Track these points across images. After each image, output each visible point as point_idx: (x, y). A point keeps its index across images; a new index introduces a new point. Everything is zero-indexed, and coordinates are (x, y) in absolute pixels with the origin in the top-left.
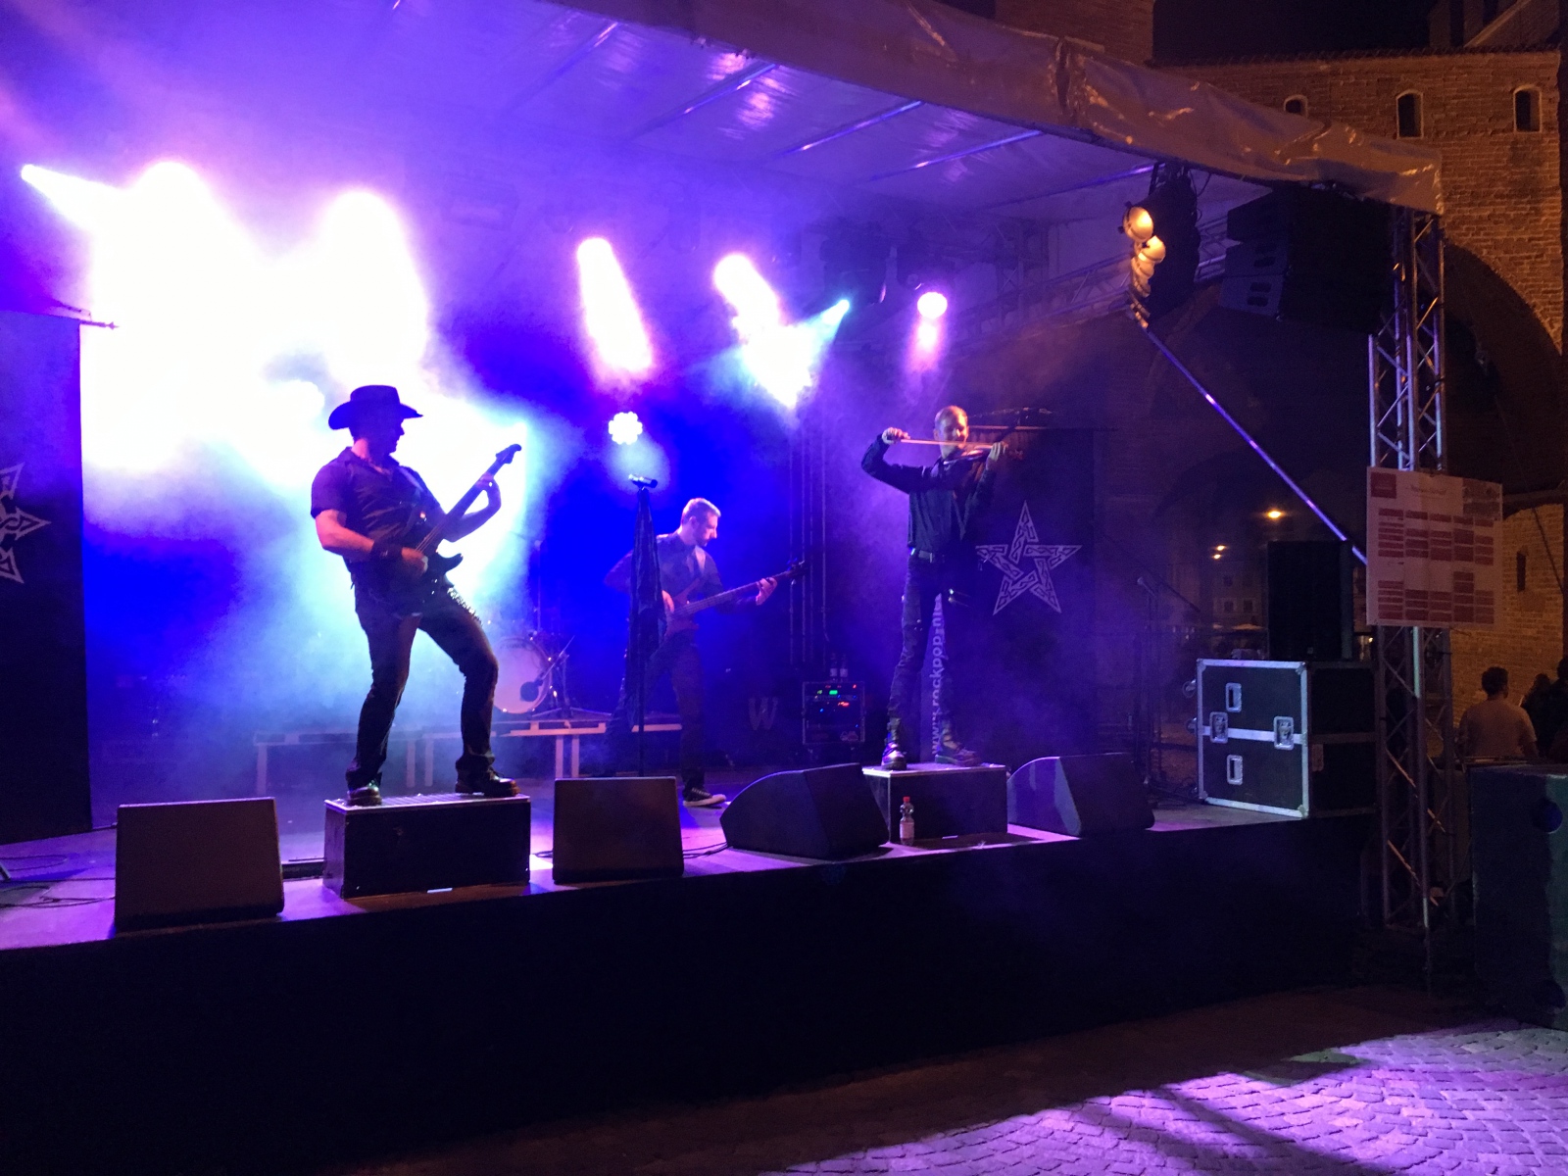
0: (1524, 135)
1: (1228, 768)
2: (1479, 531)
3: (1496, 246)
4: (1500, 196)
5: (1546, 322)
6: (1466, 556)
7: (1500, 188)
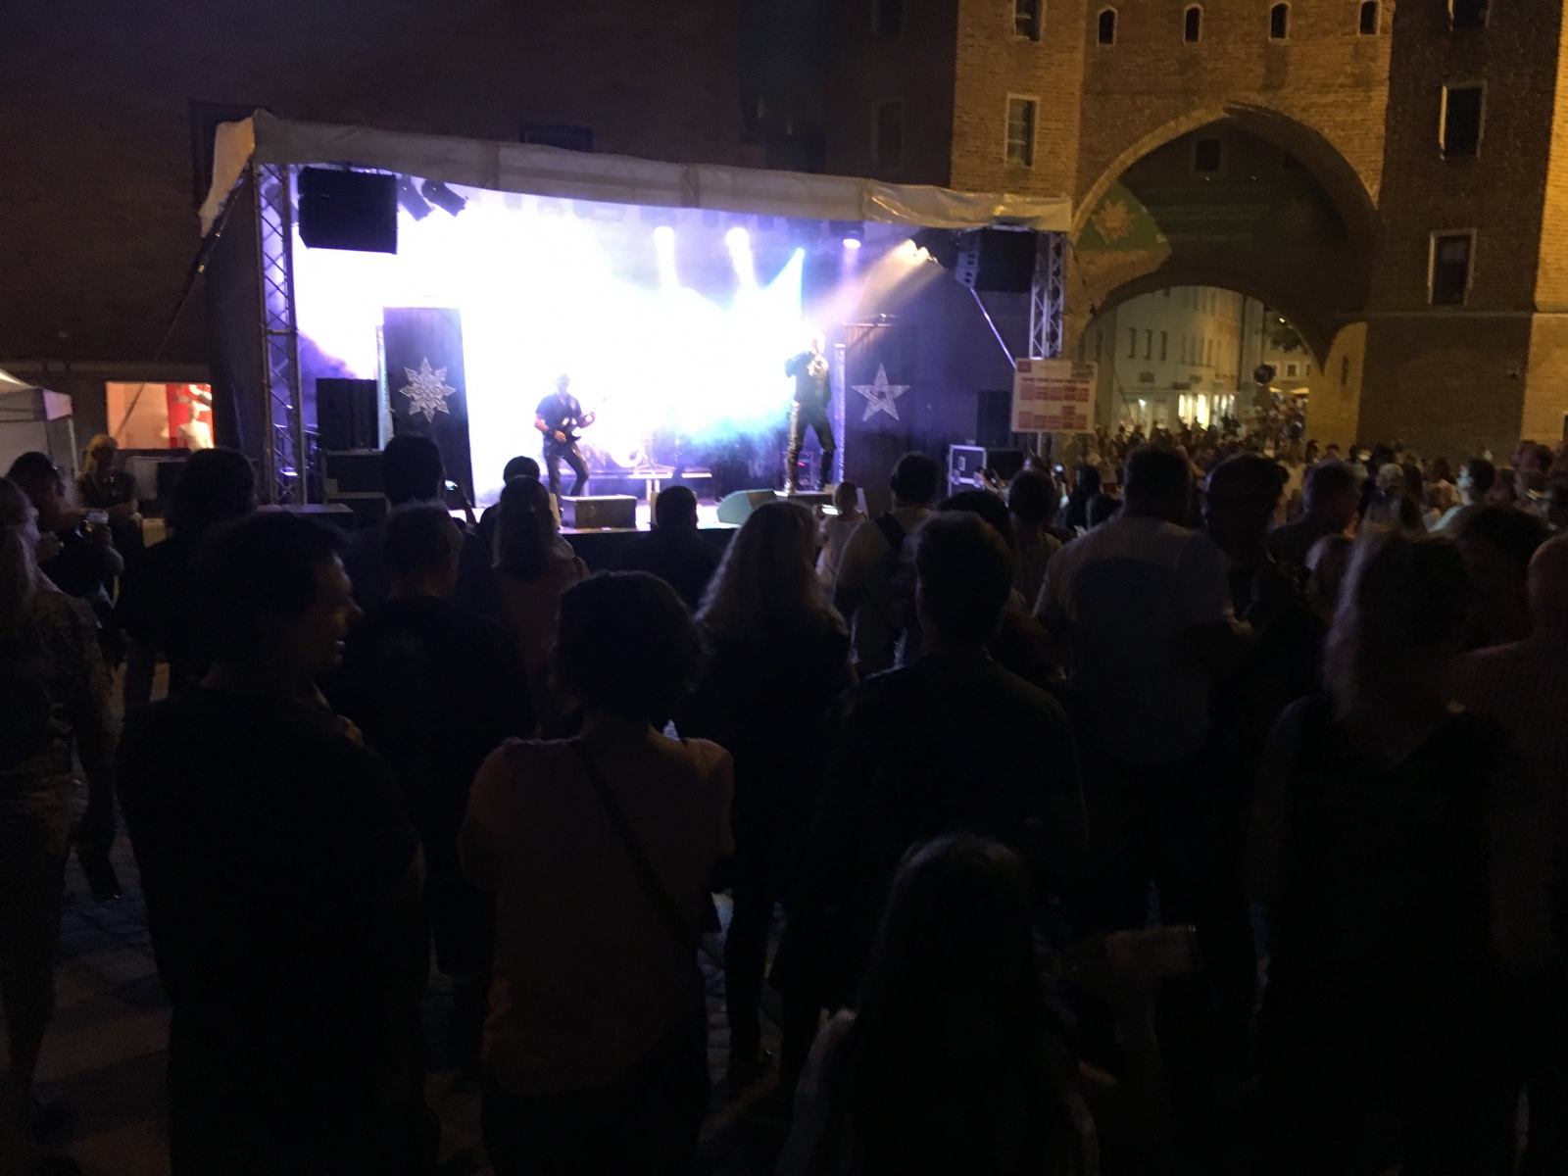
0: (1367, 36)
2: (1079, 386)
3: (1336, 127)
4: (1342, 86)
5: (1366, 185)
6: (1072, 398)
7: (1342, 80)
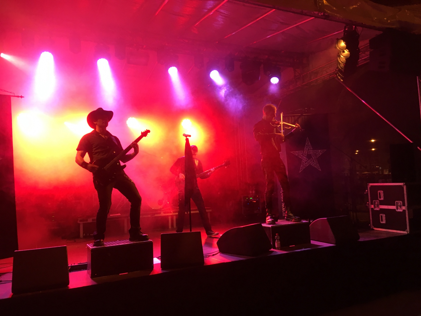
1: (380, 218)
